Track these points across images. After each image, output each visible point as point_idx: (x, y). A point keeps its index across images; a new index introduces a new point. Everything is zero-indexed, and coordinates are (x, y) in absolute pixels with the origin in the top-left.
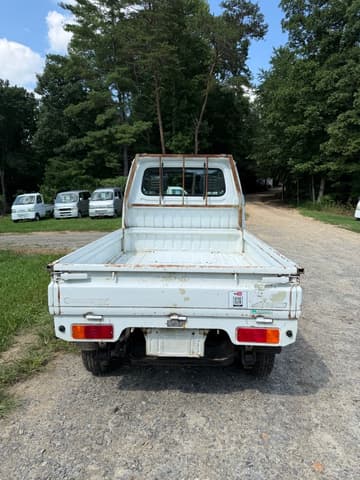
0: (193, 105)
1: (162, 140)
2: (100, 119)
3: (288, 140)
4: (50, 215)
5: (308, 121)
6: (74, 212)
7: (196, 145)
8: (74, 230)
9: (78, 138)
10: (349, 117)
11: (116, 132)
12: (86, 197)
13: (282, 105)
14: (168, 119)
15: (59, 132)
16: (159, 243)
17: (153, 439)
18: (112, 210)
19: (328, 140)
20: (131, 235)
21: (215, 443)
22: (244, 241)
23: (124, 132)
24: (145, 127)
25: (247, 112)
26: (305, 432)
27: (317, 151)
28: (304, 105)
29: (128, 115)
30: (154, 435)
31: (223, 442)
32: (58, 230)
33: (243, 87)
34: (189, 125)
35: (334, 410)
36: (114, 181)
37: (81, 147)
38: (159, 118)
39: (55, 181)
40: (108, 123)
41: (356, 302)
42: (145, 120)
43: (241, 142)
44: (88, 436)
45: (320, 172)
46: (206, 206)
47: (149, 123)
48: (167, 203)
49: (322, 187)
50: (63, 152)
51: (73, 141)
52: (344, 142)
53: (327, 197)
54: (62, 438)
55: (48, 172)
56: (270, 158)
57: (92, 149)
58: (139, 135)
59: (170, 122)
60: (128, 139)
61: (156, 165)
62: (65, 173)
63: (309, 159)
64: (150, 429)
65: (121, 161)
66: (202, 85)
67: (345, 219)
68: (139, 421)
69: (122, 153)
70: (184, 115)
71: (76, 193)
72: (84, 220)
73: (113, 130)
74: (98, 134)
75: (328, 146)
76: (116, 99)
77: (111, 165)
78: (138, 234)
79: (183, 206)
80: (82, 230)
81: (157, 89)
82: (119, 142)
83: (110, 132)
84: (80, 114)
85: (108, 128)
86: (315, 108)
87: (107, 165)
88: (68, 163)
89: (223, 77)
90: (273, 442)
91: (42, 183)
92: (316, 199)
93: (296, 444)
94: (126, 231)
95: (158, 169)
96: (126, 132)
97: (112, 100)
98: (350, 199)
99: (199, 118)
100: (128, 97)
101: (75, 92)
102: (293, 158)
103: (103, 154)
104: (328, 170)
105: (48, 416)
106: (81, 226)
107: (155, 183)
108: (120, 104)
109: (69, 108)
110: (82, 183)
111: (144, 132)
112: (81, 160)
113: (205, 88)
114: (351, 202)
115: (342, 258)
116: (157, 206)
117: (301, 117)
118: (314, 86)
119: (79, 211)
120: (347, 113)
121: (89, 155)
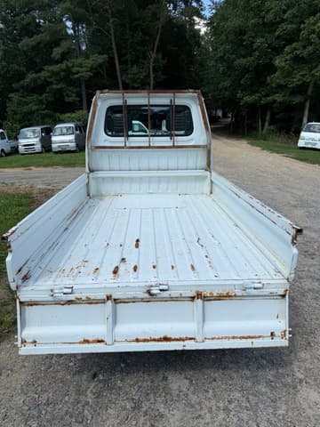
0: (147, 38)
1: (119, 74)
2: (57, 52)
3: (237, 73)
4: (15, 151)
5: (257, 53)
6: (38, 147)
7: (152, 78)
8: (38, 166)
9: (36, 72)
10: (295, 49)
11: (73, 66)
12: (48, 132)
13: (232, 37)
14: (124, 52)
15: (17, 67)
16: (126, 187)
17: (136, 411)
18: (73, 145)
19: (275, 72)
20: (97, 179)
21: (202, 413)
22: (212, 182)
23: (80, 66)
24: (100, 61)
25: (198, 44)
26: (291, 390)
27: (263, 83)
28: (253, 38)
29: (84, 48)
30: (137, 407)
31: (210, 410)
32: (23, 166)
33: (195, 18)
34: (144, 59)
35: (316, 361)
36: (74, 115)
37: (39, 82)
38: (115, 51)
39: (18, 117)
40: (64, 57)
41: (313, 235)
42: (100, 53)
43: (193, 75)
44: (67, 413)
45: (267, 104)
46: (174, 147)
47: (105, 56)
48: (133, 145)
49: (268, 118)
50: (22, 87)
51: (30, 76)
52: (289, 74)
53: (272, 127)
54: (39, 417)
55: (11, 107)
56: (221, 90)
57: (50, 83)
58: (96, 69)
59: (126, 54)
60: (85, 73)
61: (118, 102)
62: (26, 109)
63: (257, 92)
64: (133, 399)
65: (80, 95)
66: (155, 17)
67: (289, 148)
68: (120, 388)
69: (80, 87)
70: (138, 48)
71: (38, 129)
72: (48, 155)
73: (70, 65)
74: (55, 68)
75: (275, 78)
76: (70, 32)
77: (70, 99)
78: (104, 178)
79: (149, 147)
80: (46, 166)
81: (111, 21)
82: (76, 76)
83: (67, 65)
84: (36, 47)
85: (65, 62)
86: (264, 40)
87: (67, 99)
88: (29, 99)
89: (175, 8)
90: (261, 406)
91: (4, 118)
92: (262, 129)
93: (284, 407)
94: (91, 175)
95: (121, 106)
96: (83, 67)
97: (67, 33)
98: (293, 130)
99: (153, 51)
100: (83, 29)
101: (29, 24)
102: (242, 90)
103: (62, 88)
104: (275, 101)
105: (22, 389)
106: (46, 161)
107: (118, 123)
108: (75, 37)
109: (24, 41)
110: (43, 118)
111: (101, 66)
112: (41, 94)
113: (159, 19)
114: (294, 132)
115: (293, 188)
116: (123, 148)
117: (250, 50)
118: (264, 18)
119: (43, 146)
120: (294, 45)
121: (48, 90)
